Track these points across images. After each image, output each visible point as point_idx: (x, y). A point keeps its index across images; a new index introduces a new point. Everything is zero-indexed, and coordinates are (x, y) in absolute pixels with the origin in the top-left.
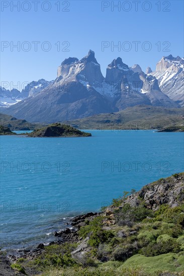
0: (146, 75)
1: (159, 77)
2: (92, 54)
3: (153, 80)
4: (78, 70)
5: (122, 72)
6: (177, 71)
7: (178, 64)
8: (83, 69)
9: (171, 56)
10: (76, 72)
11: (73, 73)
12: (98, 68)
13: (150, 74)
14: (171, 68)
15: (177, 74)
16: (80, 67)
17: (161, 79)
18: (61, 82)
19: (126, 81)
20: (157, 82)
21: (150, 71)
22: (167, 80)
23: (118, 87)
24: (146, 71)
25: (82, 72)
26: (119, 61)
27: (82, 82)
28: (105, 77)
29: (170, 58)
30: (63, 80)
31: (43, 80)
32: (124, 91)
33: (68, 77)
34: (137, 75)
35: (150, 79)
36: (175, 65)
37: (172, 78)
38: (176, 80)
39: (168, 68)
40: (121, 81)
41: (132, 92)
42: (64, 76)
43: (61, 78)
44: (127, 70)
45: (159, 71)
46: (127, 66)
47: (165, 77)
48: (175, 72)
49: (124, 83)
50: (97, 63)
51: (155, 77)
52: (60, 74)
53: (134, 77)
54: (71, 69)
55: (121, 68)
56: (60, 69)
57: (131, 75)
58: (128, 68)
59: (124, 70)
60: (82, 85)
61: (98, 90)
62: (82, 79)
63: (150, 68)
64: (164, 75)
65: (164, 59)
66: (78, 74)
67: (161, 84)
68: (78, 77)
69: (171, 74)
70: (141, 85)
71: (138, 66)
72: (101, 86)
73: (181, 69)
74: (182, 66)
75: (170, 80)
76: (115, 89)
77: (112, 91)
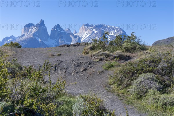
0: (74, 35)
1: (81, 36)
2: (42, 22)
3: (78, 38)
4: (34, 31)
5: (60, 33)
6: (91, 33)
7: (91, 29)
9: (88, 24)
11: (31, 32)
12: (46, 30)
13: (76, 34)
14: (88, 31)
15: (91, 35)
16: (36, 29)
17: (82, 37)
18: (24, 38)
19: (62, 38)
20: (80, 39)
21: (76, 33)
22: (85, 38)
23: (58, 42)
24: (73, 33)
25: (36, 32)
26: (58, 26)
27: (37, 38)
28: (49, 34)
30: (25, 36)
31: (12, 36)
32: (61, 44)
33: (28, 35)
34: (69, 34)
35: (76, 37)
36: (90, 30)
37: (89, 37)
38: (91, 38)
39: (86, 31)
40: (59, 38)
42: (26, 34)
43: (24, 35)
44: (63, 32)
45: (81, 33)
47: (84, 36)
48: (90, 33)
50: (45, 27)
51: (79, 36)
52: (23, 33)
53: (67, 35)
54: (30, 30)
55: (59, 31)
56: (23, 30)
57: (65, 34)
58: (63, 31)
59: (61, 31)
60: (36, 39)
61: (45, 42)
62: (36, 36)
63: (76, 31)
64: (84, 35)
66: (34, 33)
67: (82, 40)
68: (34, 35)
69: (88, 35)
71: (69, 29)
72: (47, 41)
73: (94, 32)
74: (94, 30)
75: (87, 38)
76: (56, 42)
77: (54, 43)
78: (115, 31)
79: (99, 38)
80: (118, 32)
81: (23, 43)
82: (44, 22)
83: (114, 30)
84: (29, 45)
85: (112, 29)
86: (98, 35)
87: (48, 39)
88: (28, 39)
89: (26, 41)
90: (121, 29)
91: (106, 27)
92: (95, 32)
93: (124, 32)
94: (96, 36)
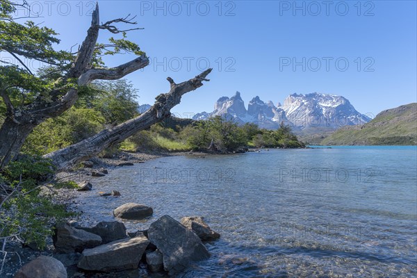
0: (277, 108)
1: (286, 109)
2: (238, 94)
3: (281, 112)
4: (228, 105)
6: (300, 105)
7: (300, 99)
8: (232, 104)
9: (296, 93)
10: (227, 107)
11: (225, 107)
12: (242, 104)
13: (280, 107)
14: (295, 102)
15: (300, 107)
16: (230, 103)
17: (287, 111)
18: (217, 114)
19: (262, 113)
20: (284, 113)
21: (280, 105)
22: (292, 111)
23: (257, 117)
24: (276, 106)
25: (231, 107)
26: (257, 98)
28: (247, 109)
29: (295, 95)
31: (205, 112)
32: (261, 120)
33: (222, 110)
34: (270, 108)
35: (279, 111)
36: (298, 101)
37: (296, 110)
38: (299, 111)
39: (293, 102)
40: (259, 113)
41: (266, 120)
42: (219, 110)
43: (217, 111)
44: (263, 105)
45: (286, 105)
46: (263, 102)
47: (290, 109)
48: (298, 105)
50: (242, 100)
51: (283, 110)
52: (216, 108)
53: (268, 109)
54: (224, 104)
55: (259, 104)
56: (216, 105)
57: (266, 108)
59: (261, 105)
61: (242, 119)
62: (231, 111)
63: (280, 103)
65: (291, 96)
66: (229, 108)
67: (288, 114)
68: (228, 110)
69: (295, 107)
70: (273, 115)
71: (271, 102)
72: (244, 116)
73: (303, 103)
74: (303, 101)
75: (294, 111)
76: (254, 118)
78: (334, 101)
80: (337, 101)
82: (240, 94)
83: (332, 99)
85: (328, 98)
86: (309, 108)
90: (342, 97)
91: (321, 96)
92: (305, 103)
93: (347, 101)
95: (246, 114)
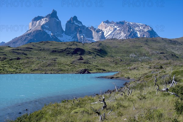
0: (95, 29)
3: (101, 32)
4: (43, 22)
5: (77, 27)
6: (112, 30)
7: (113, 25)
8: (47, 21)
9: (108, 21)
11: (39, 24)
12: (59, 23)
14: (108, 28)
15: (113, 32)
16: (45, 20)
22: (106, 36)
23: (75, 37)
25: (46, 24)
26: (75, 18)
27: (47, 31)
28: (64, 30)
29: (107, 22)
32: (80, 39)
35: (98, 31)
36: (111, 26)
39: (106, 28)
40: (77, 32)
41: (86, 40)
44: (81, 25)
46: (81, 23)
49: (80, 33)
50: (58, 19)
53: (86, 30)
54: (38, 22)
55: (77, 24)
57: (84, 29)
58: (82, 24)
59: (79, 25)
60: (46, 33)
62: (46, 29)
65: (104, 23)
66: (43, 25)
68: (43, 27)
69: (108, 32)
72: (61, 36)
74: (116, 27)
75: (109, 35)
76: (73, 38)
77: (70, 40)
78: (141, 28)
79: (125, 34)
81: (28, 37)
82: (56, 12)
83: (139, 27)
84: (35, 39)
85: (136, 26)
86: (123, 31)
87: (62, 34)
88: (34, 32)
89: (31, 34)
92: (118, 29)
94: (120, 33)
95: (64, 34)
